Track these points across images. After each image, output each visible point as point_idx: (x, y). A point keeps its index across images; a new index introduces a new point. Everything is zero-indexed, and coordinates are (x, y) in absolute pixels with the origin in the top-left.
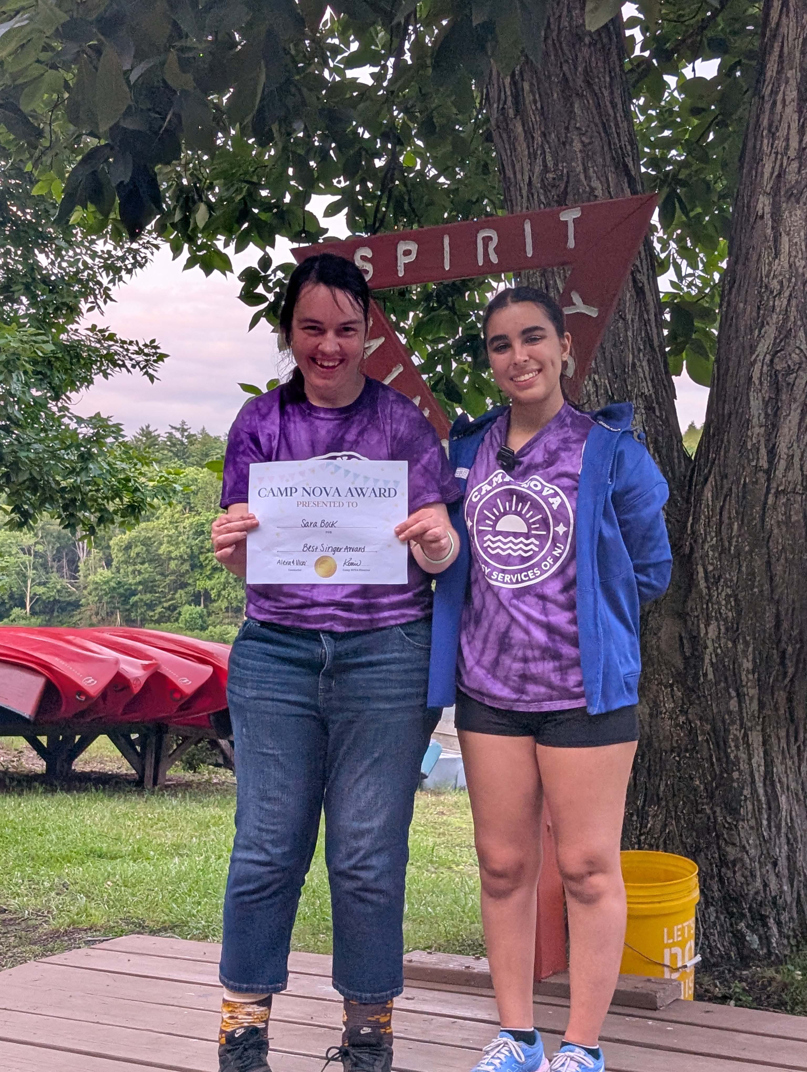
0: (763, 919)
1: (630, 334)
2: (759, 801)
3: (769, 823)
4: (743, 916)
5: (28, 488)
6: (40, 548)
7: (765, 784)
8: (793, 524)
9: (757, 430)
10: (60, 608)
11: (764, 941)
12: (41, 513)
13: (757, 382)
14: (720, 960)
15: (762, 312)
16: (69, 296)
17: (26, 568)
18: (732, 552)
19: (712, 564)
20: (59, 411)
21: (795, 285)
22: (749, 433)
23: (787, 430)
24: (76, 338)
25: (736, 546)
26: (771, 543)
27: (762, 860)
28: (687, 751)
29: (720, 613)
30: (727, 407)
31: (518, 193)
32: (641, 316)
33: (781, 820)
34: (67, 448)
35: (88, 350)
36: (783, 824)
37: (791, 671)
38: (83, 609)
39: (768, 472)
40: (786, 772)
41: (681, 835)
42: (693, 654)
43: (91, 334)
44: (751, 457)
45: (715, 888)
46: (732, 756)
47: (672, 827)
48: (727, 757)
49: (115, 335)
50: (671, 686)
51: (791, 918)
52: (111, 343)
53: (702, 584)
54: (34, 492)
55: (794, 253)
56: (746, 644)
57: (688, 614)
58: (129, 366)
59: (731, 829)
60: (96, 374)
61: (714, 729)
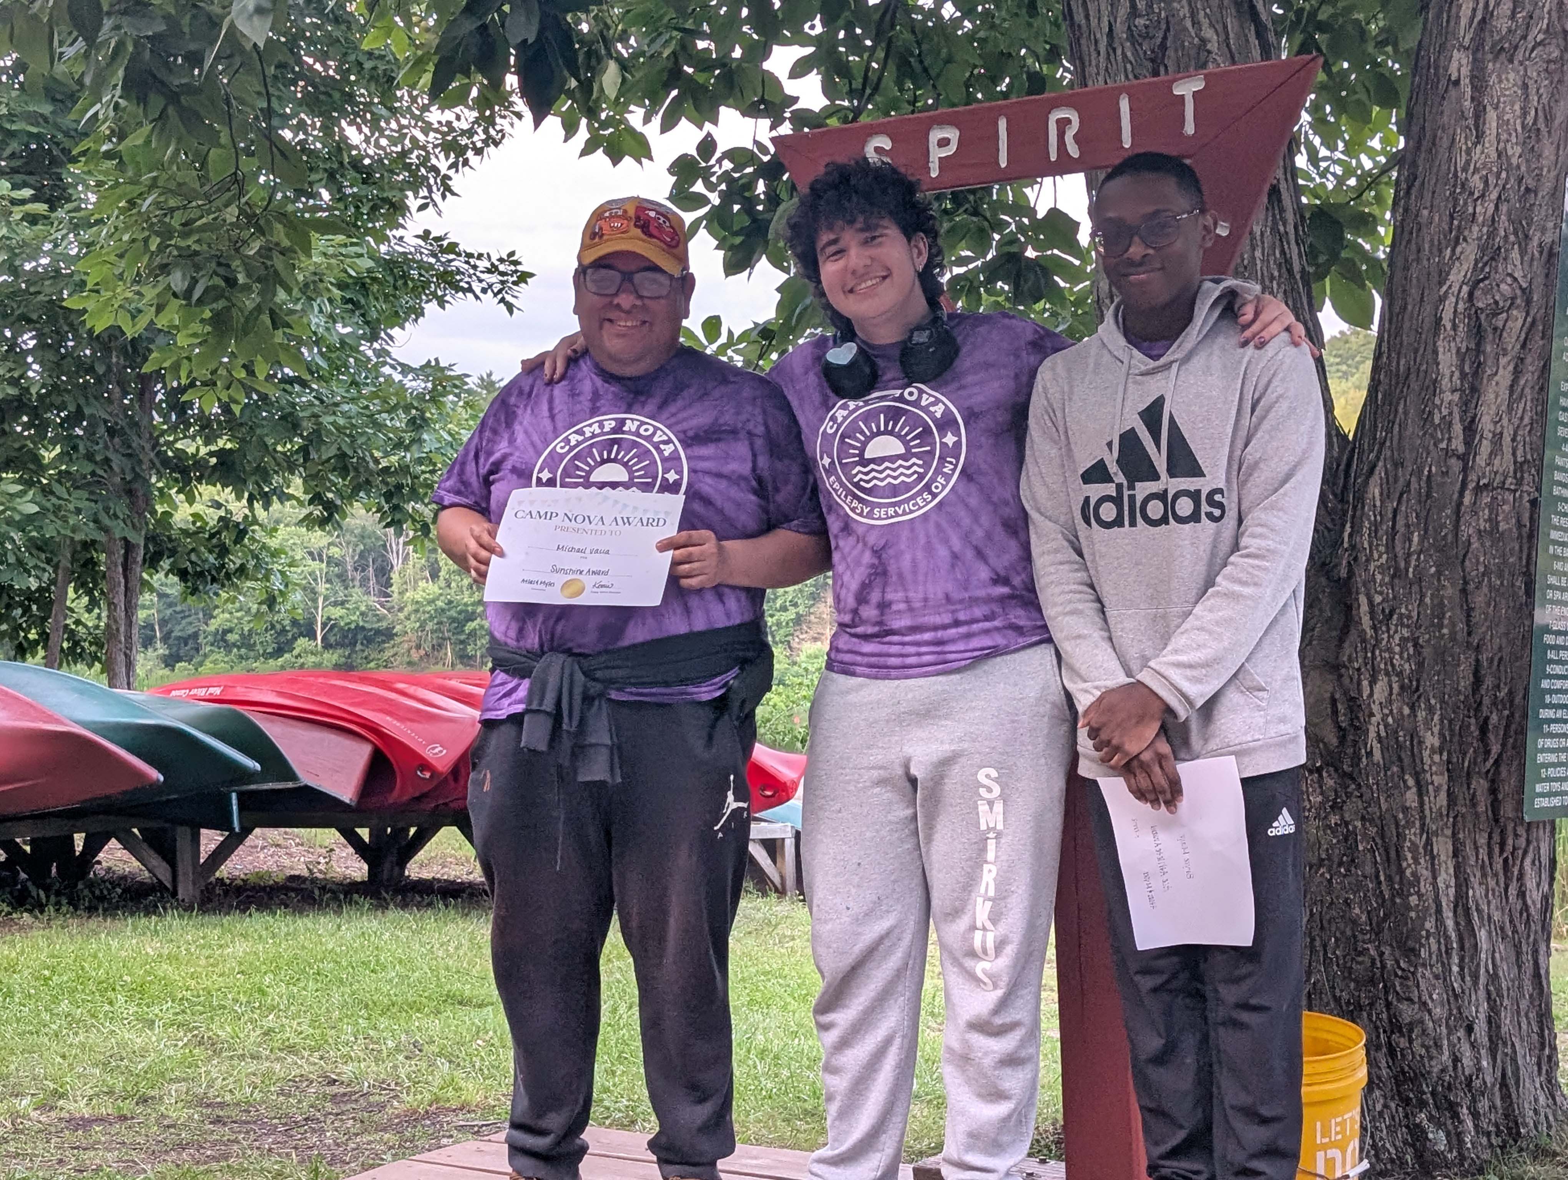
0: (1453, 1109)
1: (1258, 254)
2: (1447, 938)
3: (1462, 969)
4: (1423, 1104)
5: (334, 470)
6: (335, 551)
7: (1455, 912)
8: (1502, 534)
9: (1448, 396)
10: (365, 637)
11: (1454, 1141)
12: (352, 505)
13: (1449, 326)
14: (1389, 1166)
15: (1456, 222)
16: (392, 188)
17: (315, 580)
18: (1411, 575)
19: (1381, 593)
20: (378, 357)
21: (1506, 183)
22: (1437, 401)
23: (1492, 396)
24: (401, 250)
25: (1416, 566)
26: (1467, 563)
27: (1451, 1023)
28: (1341, 864)
29: (1393, 665)
30: (1402, 362)
31: (1092, 48)
32: (1274, 229)
33: (1478, 965)
34: (391, 410)
35: (419, 268)
36: (1482, 971)
37: (1495, 749)
38: (398, 640)
39: (1463, 458)
40: (1487, 896)
41: (1333, 988)
42: (1352, 725)
43: (422, 243)
44: (1440, 436)
45: (1383, 1064)
46: (1408, 872)
47: (1319, 976)
48: (1401, 872)
49: (456, 245)
50: (1319, 770)
51: (1493, 1107)
52: (452, 257)
53: (1366, 622)
54: (344, 475)
55: (1504, 137)
56: (1431, 710)
57: (1345, 666)
58: (478, 291)
59: (1407, 978)
60: (427, 302)
61: (1382, 834)
